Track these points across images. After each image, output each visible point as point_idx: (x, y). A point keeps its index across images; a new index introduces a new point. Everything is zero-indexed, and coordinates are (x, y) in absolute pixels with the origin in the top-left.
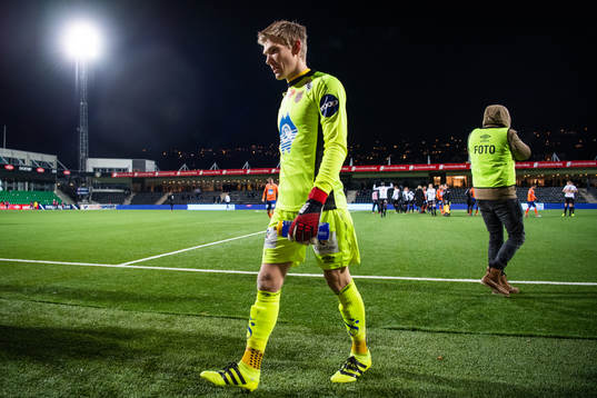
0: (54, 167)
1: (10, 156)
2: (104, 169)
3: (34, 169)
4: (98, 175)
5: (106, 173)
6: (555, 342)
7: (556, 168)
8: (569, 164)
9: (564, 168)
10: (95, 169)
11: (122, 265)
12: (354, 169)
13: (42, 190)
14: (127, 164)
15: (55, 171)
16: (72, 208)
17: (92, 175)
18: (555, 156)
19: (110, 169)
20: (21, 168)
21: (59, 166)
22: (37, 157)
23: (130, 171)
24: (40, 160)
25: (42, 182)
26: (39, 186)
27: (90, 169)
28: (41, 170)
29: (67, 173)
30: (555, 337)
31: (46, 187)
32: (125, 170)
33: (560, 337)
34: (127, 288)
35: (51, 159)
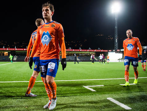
6: (63, 97)
7: (70, 51)
8: (73, 50)
9: (72, 51)
12: (16, 49)
18: (70, 48)
30: (63, 96)
33: (64, 96)
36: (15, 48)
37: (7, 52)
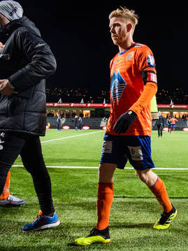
12: (106, 105)
36: (104, 102)
37: (89, 111)
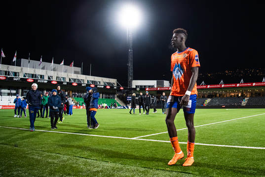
0: (115, 85)
1: (93, 80)
2: (141, 86)
3: (105, 87)
4: (138, 89)
5: (143, 88)
10: (136, 86)
11: (134, 138)
13: (109, 98)
14: (153, 83)
15: (115, 88)
16: (124, 108)
17: (135, 89)
19: (145, 86)
20: (98, 86)
21: (118, 85)
22: (107, 80)
23: (156, 87)
24: (108, 82)
25: (109, 94)
26: (107, 96)
27: (134, 87)
28: (108, 87)
29: (122, 88)
31: (111, 96)
32: (153, 86)
34: (130, 151)
35: (114, 81)
